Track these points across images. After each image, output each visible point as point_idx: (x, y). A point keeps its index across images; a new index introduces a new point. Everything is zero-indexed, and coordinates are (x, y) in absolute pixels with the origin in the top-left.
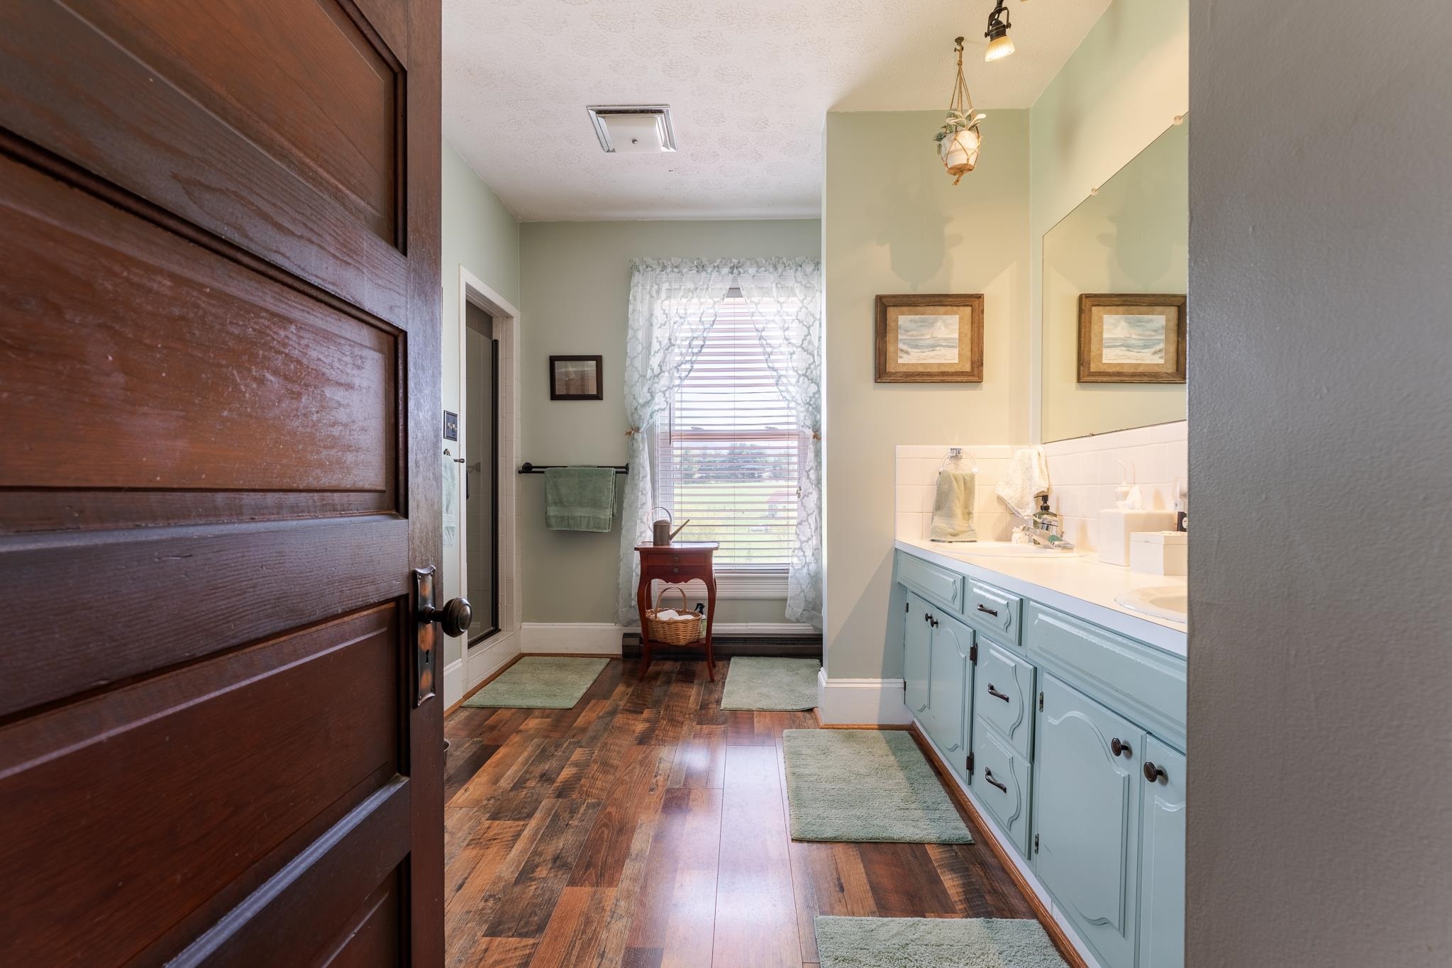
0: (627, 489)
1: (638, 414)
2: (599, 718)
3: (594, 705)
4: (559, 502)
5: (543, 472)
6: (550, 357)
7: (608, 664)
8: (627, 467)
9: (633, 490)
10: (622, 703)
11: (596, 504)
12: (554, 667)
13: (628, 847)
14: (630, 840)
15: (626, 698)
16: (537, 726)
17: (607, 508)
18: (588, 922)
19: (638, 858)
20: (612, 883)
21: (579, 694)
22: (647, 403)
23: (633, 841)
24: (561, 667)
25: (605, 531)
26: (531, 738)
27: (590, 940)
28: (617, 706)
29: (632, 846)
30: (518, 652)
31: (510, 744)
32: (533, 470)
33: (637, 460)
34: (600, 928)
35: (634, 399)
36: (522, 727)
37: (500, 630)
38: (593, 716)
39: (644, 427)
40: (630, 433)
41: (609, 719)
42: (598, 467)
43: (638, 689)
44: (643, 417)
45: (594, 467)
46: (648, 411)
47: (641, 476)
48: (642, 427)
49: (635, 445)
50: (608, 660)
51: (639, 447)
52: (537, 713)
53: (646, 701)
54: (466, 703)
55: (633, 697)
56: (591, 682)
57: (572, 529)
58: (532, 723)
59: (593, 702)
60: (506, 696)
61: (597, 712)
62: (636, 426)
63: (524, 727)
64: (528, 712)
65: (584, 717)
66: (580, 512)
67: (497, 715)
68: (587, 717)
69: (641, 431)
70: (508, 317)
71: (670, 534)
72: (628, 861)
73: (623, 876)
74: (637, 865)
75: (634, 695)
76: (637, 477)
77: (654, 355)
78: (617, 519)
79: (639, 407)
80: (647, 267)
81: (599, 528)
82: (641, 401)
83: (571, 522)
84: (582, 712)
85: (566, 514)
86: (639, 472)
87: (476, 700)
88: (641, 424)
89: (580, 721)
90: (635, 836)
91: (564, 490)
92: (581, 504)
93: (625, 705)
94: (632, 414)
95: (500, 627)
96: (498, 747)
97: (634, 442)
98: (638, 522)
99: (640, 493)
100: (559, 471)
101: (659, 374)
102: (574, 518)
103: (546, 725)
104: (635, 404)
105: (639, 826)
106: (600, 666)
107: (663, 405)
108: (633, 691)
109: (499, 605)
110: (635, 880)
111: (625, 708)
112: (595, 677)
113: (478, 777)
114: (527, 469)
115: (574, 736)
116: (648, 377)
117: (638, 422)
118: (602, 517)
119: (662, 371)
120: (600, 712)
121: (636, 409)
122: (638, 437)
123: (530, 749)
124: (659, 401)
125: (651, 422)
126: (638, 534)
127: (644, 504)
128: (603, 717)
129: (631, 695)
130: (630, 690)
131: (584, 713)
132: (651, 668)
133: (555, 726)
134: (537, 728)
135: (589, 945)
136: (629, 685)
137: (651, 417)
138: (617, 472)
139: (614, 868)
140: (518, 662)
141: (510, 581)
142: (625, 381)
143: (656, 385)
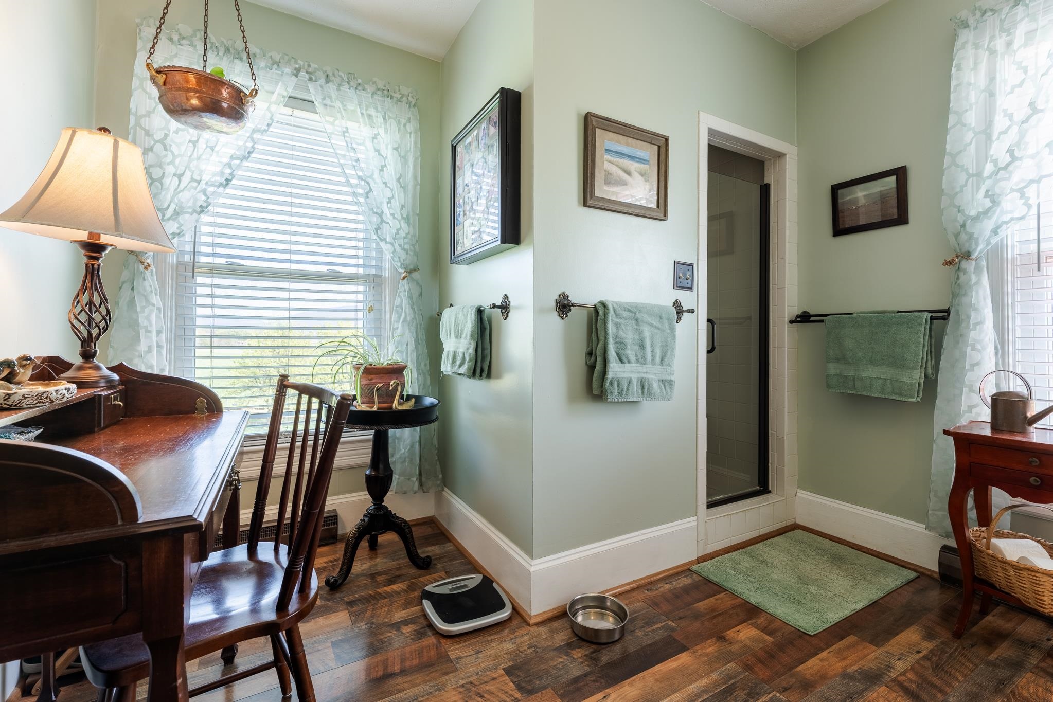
0: (947, 342)
1: (966, 233)
2: (845, 675)
3: (848, 647)
4: (841, 359)
5: (822, 321)
6: (832, 186)
7: (909, 583)
8: (948, 311)
9: (958, 342)
10: (900, 666)
11: (898, 363)
12: (825, 558)
15: (912, 659)
16: (748, 643)
17: (916, 369)
21: (835, 616)
22: (986, 213)
24: (837, 561)
25: (910, 400)
26: (728, 657)
28: (889, 667)
30: (792, 522)
31: (699, 652)
32: (812, 319)
33: (964, 300)
35: (959, 211)
36: (730, 634)
37: (770, 492)
38: (838, 666)
39: (979, 249)
40: (951, 262)
41: (861, 686)
42: (898, 312)
43: (943, 652)
44: (975, 236)
45: (893, 312)
46: (988, 225)
47: (972, 322)
48: (975, 249)
49: (963, 278)
50: (913, 575)
51: (970, 280)
52: (761, 620)
53: (950, 686)
54: (694, 568)
55: (927, 664)
56: (866, 603)
57: (859, 393)
58: (746, 634)
59: (851, 639)
60: (741, 577)
61: (847, 662)
62: (964, 250)
63: (732, 635)
64: (751, 612)
65: (821, 660)
66: (870, 372)
67: (717, 599)
68: (825, 663)
69: (974, 256)
70: (780, 156)
71: (1029, 415)
75: (929, 659)
76: (964, 325)
77: (998, 139)
78: (930, 386)
79: (969, 222)
80: (985, 12)
81: (901, 395)
82: (973, 213)
83: (858, 384)
84: (823, 650)
85: (851, 374)
86: (969, 317)
87: (707, 568)
88: (973, 246)
89: (812, 666)
91: (849, 343)
92: (872, 362)
93: (904, 673)
94: (957, 236)
95: (770, 488)
96: (683, 649)
97: (961, 274)
98: (965, 390)
99: (969, 349)
100: (843, 319)
101: (1008, 165)
102: (862, 379)
103: (761, 646)
104: (961, 219)
106: (893, 580)
107: (1021, 211)
108: (931, 651)
109: (770, 465)
111: (903, 678)
112: (875, 595)
113: (631, 685)
114: (804, 318)
115: (785, 689)
116: (986, 174)
117: (967, 245)
118: (906, 380)
119: (1014, 158)
120: (851, 665)
121: (963, 226)
122: (969, 266)
123: (714, 676)
124: (1010, 205)
125: (994, 241)
126: (964, 407)
127: (978, 364)
128: (851, 677)
129: (924, 657)
130: (928, 646)
131: (824, 654)
132: (989, 618)
133: (768, 656)
134: (746, 646)
136: (929, 635)
137: (995, 232)
138: (932, 318)
140: (786, 534)
141: (781, 441)
142: (943, 190)
143: (1002, 184)
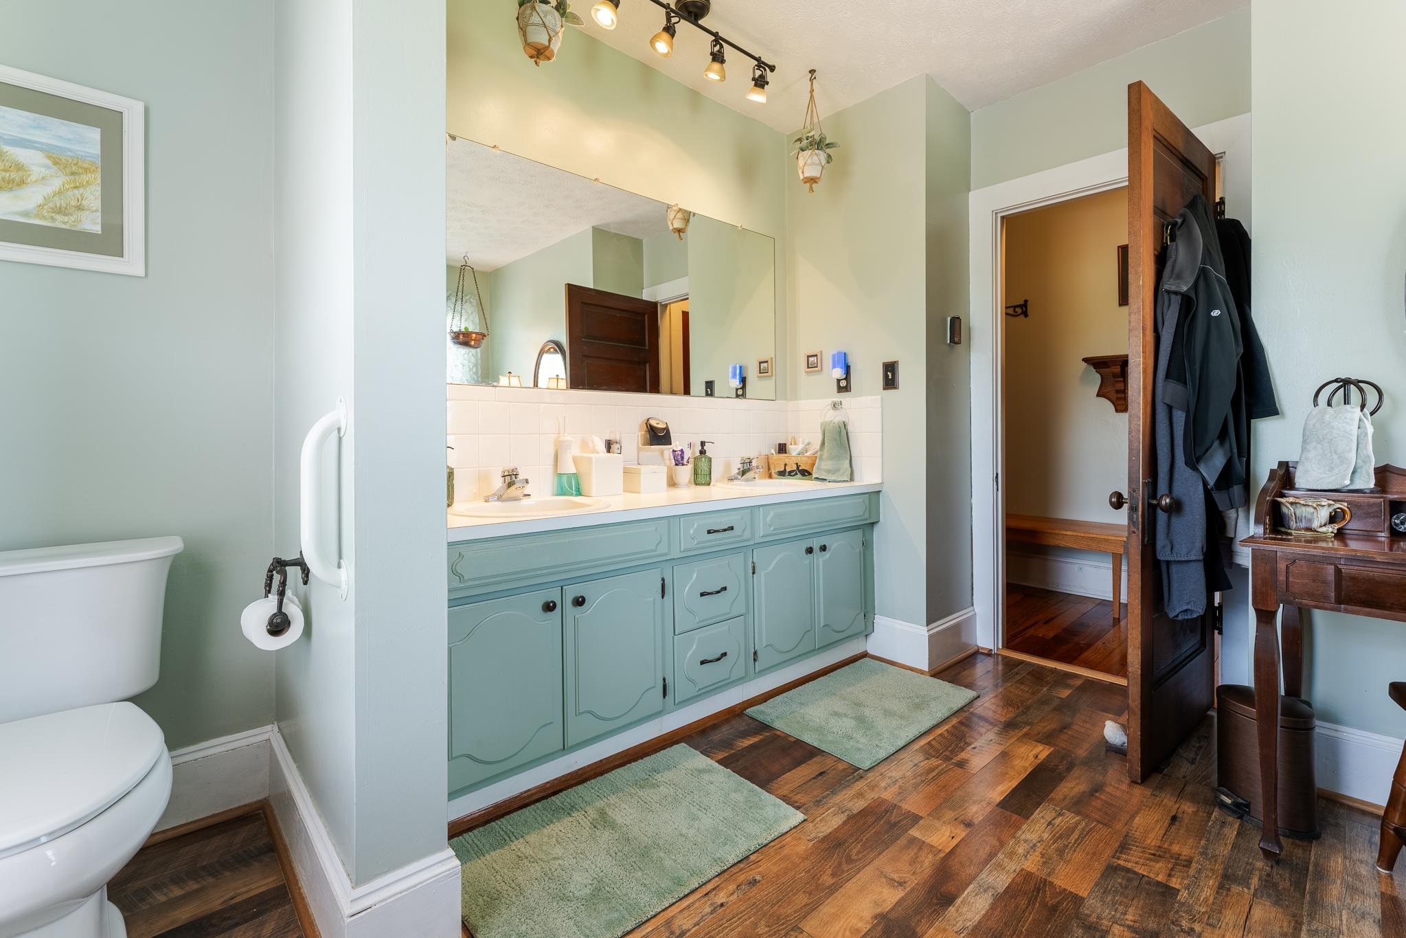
13: (993, 907)
14: (987, 917)
18: (1061, 852)
19: (985, 887)
20: (1027, 876)
23: (983, 912)
27: (1060, 837)
29: (987, 907)
34: (1048, 842)
72: (1001, 890)
73: (1012, 876)
74: (990, 879)
90: (977, 918)
105: (965, 932)
110: (1000, 866)
135: (1061, 835)
139: (1020, 891)
